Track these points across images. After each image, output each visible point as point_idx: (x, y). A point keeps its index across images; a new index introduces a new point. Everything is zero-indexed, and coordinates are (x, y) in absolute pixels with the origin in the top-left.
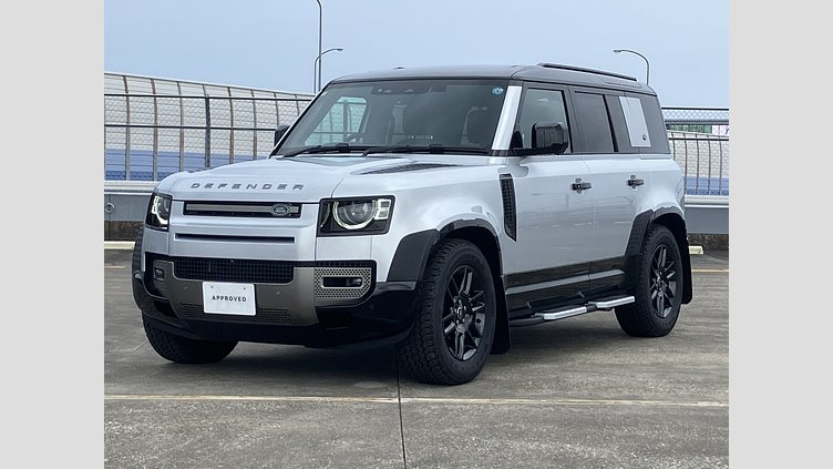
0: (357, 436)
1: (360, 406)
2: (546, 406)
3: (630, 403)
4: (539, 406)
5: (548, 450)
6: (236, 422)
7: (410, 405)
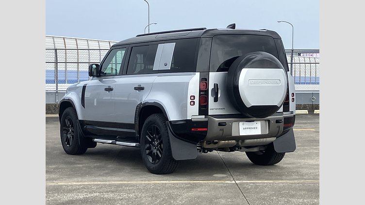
0: (226, 197)
1: (221, 185)
2: (298, 183)
4: (295, 183)
5: (308, 202)
6: (173, 192)
7: (241, 184)
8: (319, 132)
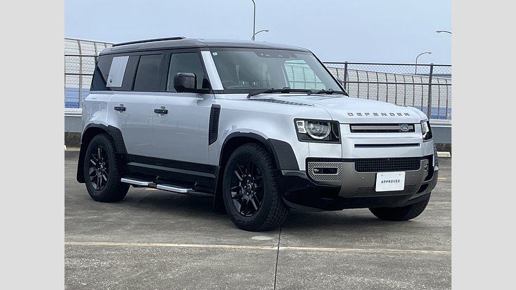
0: (246, 271)
1: (254, 252)
2: (371, 254)
3: (426, 252)
4: (367, 253)
5: (369, 282)
6: (172, 261)
7: (285, 252)
8: (451, 182)
